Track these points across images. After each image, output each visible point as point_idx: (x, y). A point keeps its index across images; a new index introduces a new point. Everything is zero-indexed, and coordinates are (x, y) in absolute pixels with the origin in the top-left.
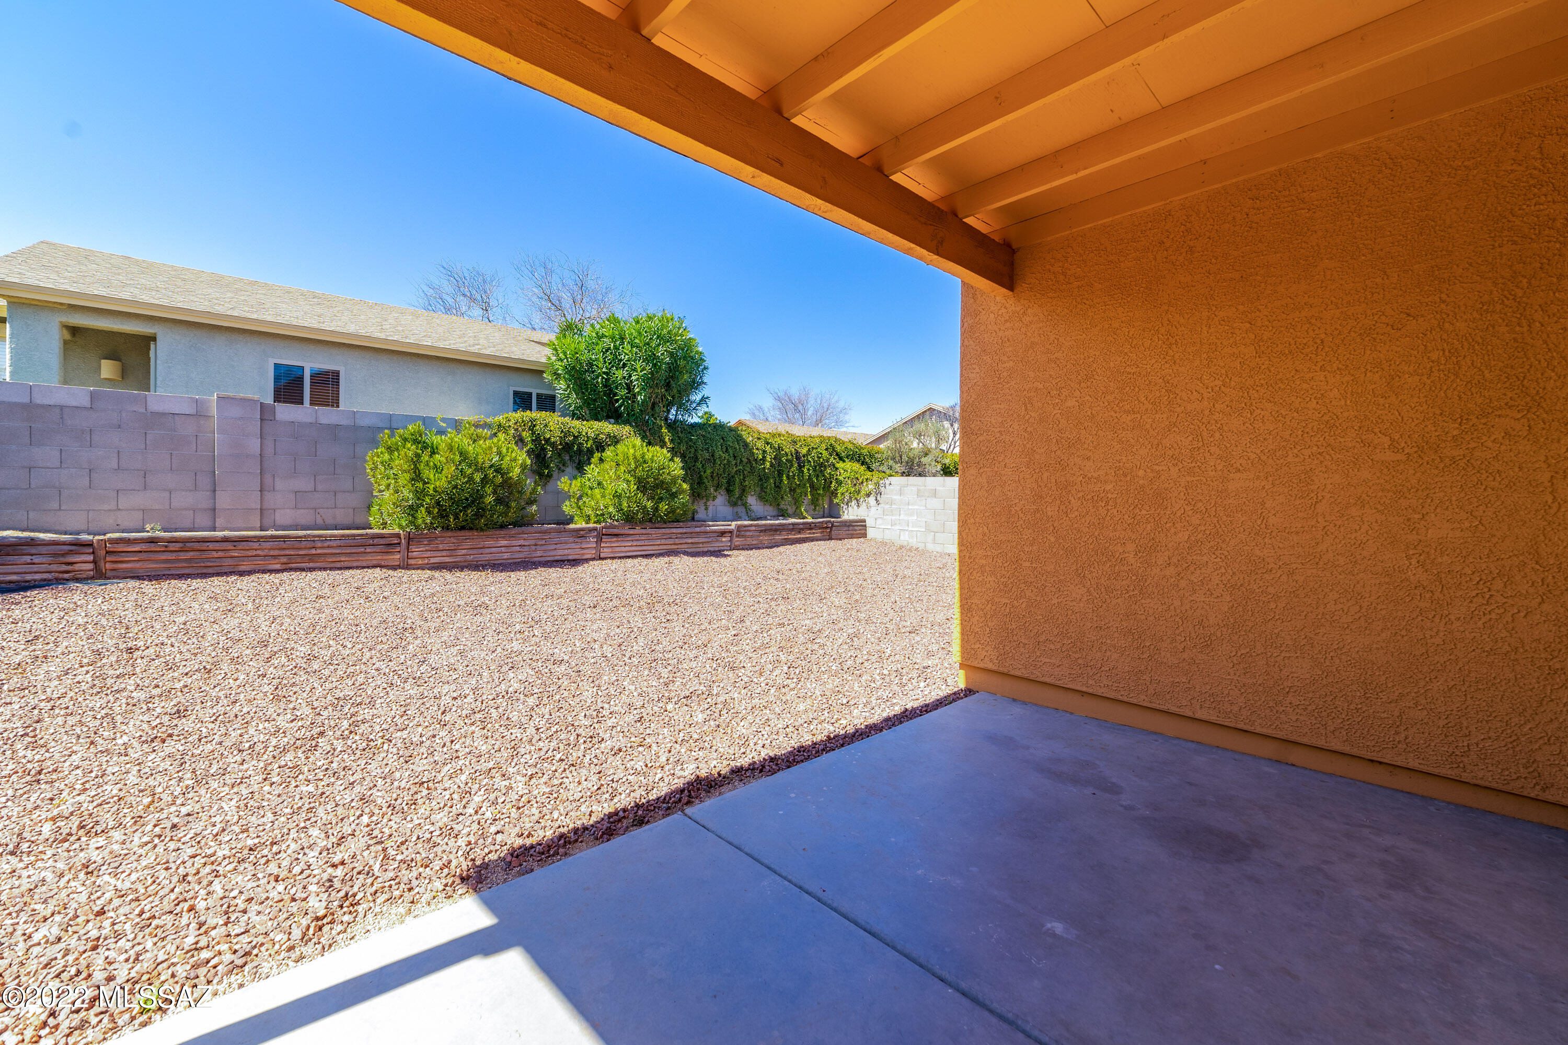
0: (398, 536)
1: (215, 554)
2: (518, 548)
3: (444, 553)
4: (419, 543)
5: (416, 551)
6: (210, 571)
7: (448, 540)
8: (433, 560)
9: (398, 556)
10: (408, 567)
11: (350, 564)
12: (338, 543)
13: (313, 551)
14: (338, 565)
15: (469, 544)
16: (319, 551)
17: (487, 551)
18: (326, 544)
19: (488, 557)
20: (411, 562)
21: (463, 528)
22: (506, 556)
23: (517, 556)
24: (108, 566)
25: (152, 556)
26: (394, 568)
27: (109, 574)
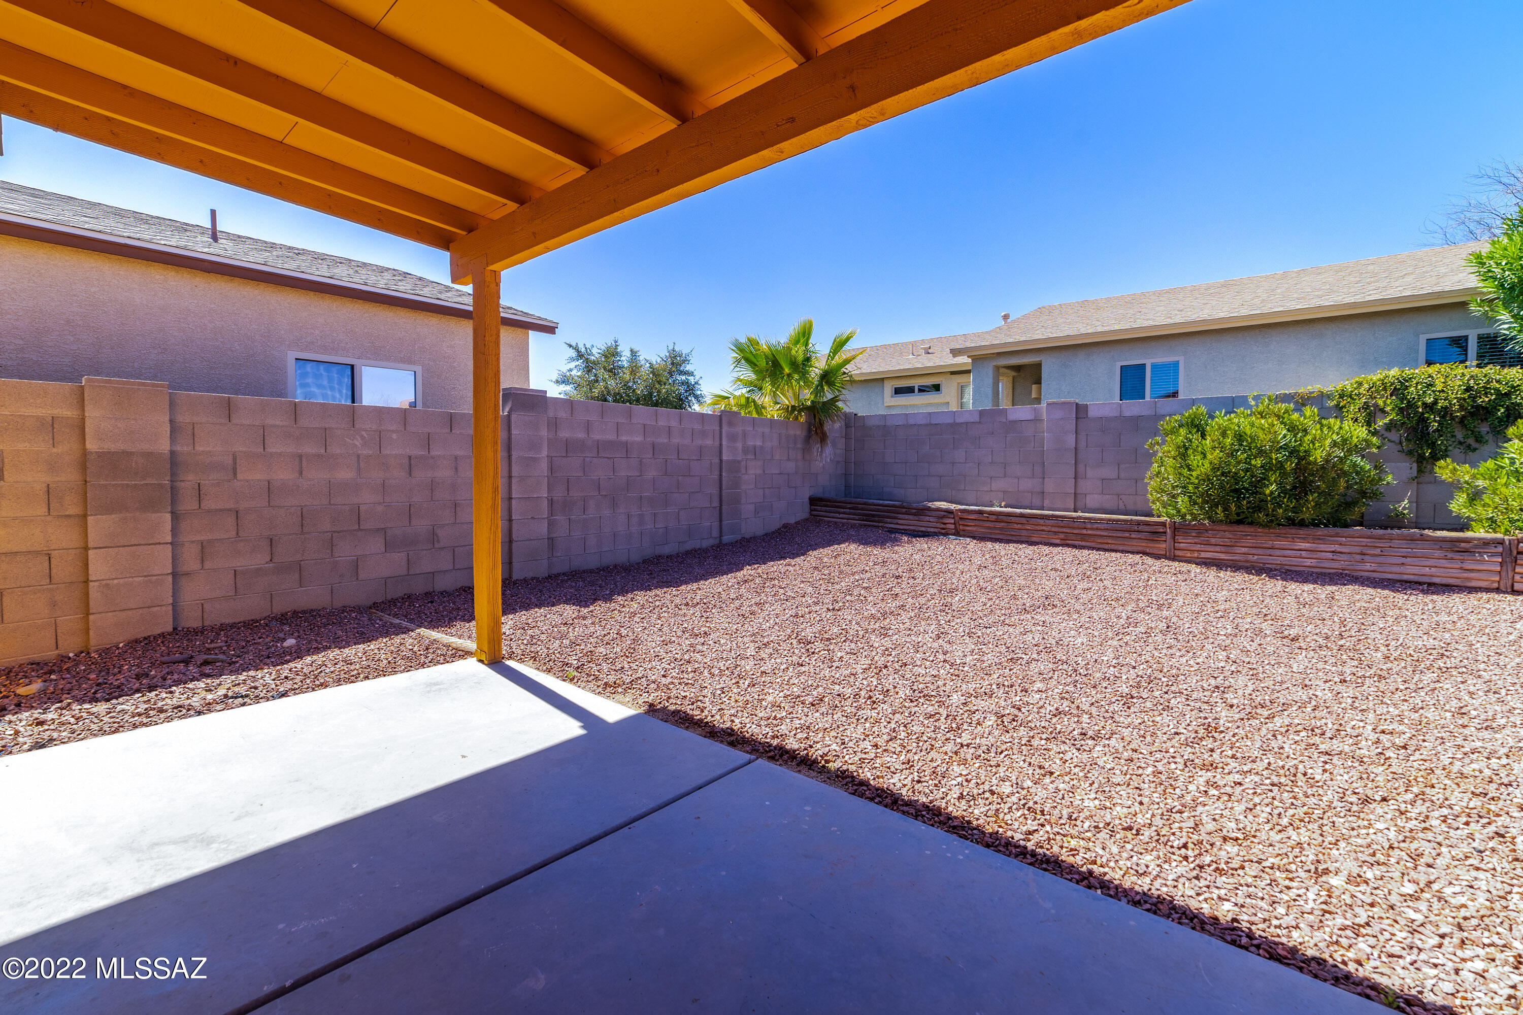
0: (1163, 524)
1: (1016, 526)
2: (1330, 555)
3: (1218, 549)
4: (1186, 535)
5: (1184, 543)
6: (1014, 538)
7: (1226, 535)
8: (1203, 555)
9: (1164, 546)
10: (1174, 558)
11: (1116, 547)
12: (1106, 526)
13: (1085, 532)
14: (1106, 547)
15: (1250, 542)
16: (1090, 532)
17: (1278, 552)
18: (1096, 526)
19: (1279, 560)
20: (1178, 553)
21: (1239, 522)
22: (1308, 562)
23: (1326, 564)
24: (961, 527)
25: (981, 523)
26: (1157, 557)
27: (961, 533)
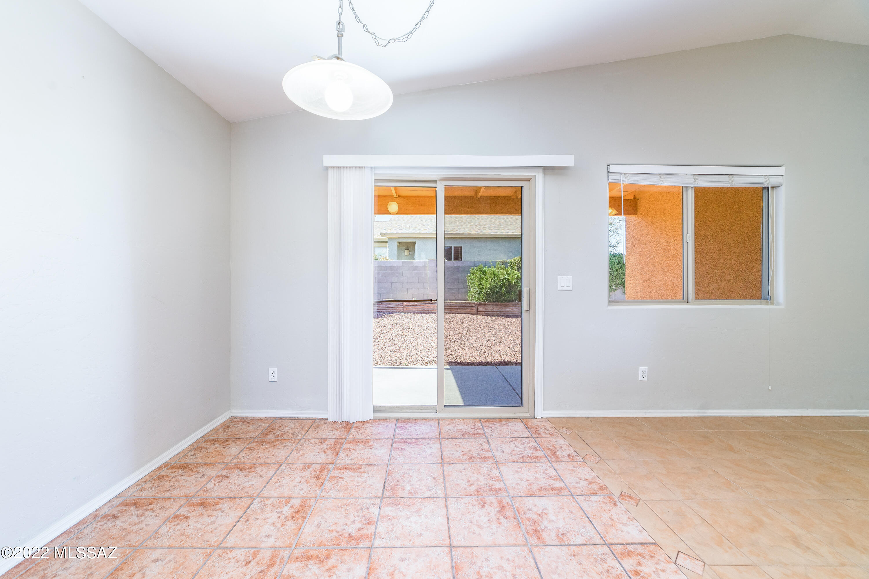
0: (475, 303)
1: (427, 307)
2: (515, 310)
3: (489, 310)
4: (481, 306)
5: (481, 309)
6: (426, 312)
7: (491, 306)
8: (486, 313)
9: (475, 311)
10: (478, 314)
11: (461, 312)
12: (458, 305)
13: (451, 308)
14: (458, 312)
15: (497, 308)
16: (453, 308)
17: (504, 310)
18: (454, 305)
19: (504, 313)
20: (479, 313)
21: (495, 301)
22: (511, 313)
23: (515, 313)
24: (406, 309)
25: (414, 307)
26: (473, 314)
27: (406, 311)
